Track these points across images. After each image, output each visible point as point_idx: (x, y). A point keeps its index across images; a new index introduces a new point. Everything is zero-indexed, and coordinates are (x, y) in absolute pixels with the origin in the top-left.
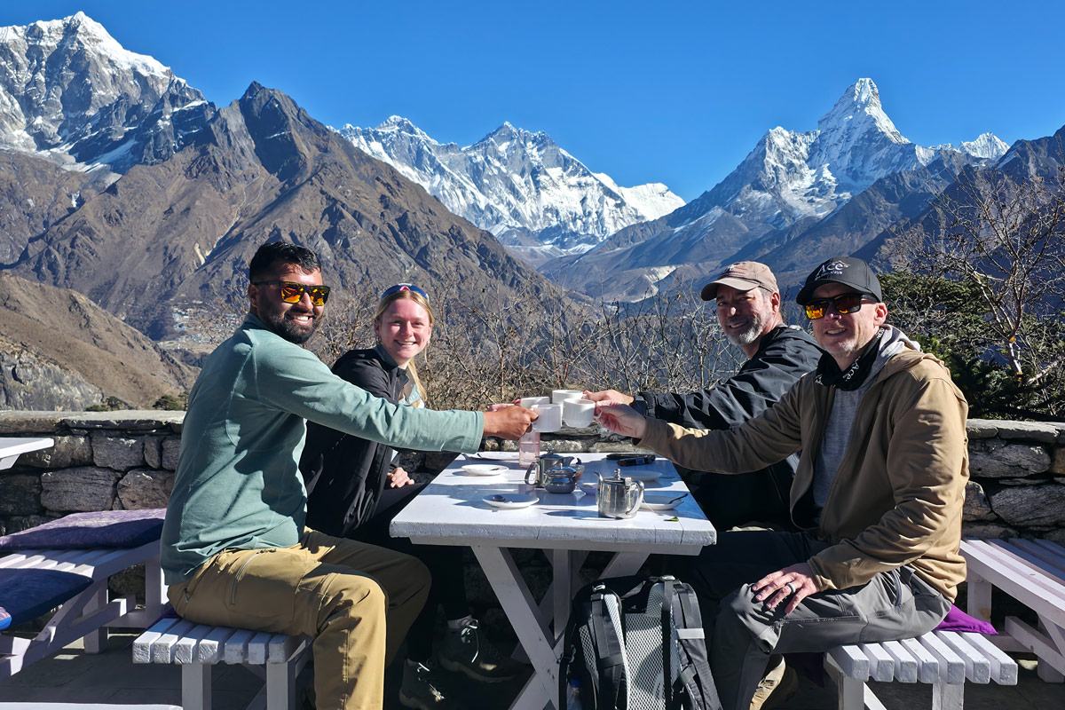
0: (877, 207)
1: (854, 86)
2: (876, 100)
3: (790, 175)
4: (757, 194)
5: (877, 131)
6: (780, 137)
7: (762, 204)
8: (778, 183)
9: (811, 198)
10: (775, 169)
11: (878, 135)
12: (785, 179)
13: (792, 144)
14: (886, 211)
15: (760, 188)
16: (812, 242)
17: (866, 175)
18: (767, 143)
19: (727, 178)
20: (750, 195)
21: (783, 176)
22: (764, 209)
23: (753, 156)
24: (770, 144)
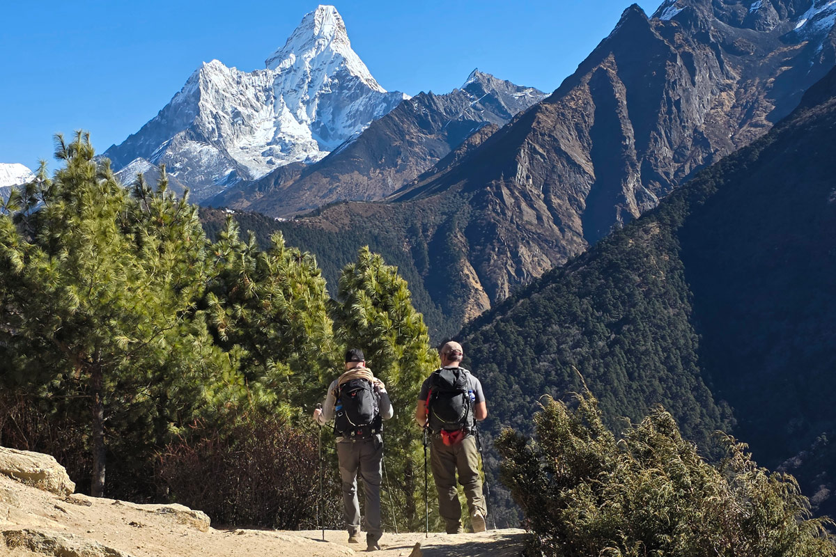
0: (407, 137)
1: (312, 14)
2: (343, 35)
3: (237, 127)
4: (195, 147)
5: (348, 75)
6: (218, 74)
7: (205, 159)
8: (220, 136)
9: (269, 158)
10: (215, 117)
11: (351, 80)
12: (229, 132)
13: (234, 85)
14: (421, 143)
15: (199, 137)
16: (325, 180)
17: (339, 133)
18: (201, 81)
19: (145, 128)
20: (186, 147)
21: (226, 128)
22: (208, 167)
23: (180, 99)
24: (206, 82)
